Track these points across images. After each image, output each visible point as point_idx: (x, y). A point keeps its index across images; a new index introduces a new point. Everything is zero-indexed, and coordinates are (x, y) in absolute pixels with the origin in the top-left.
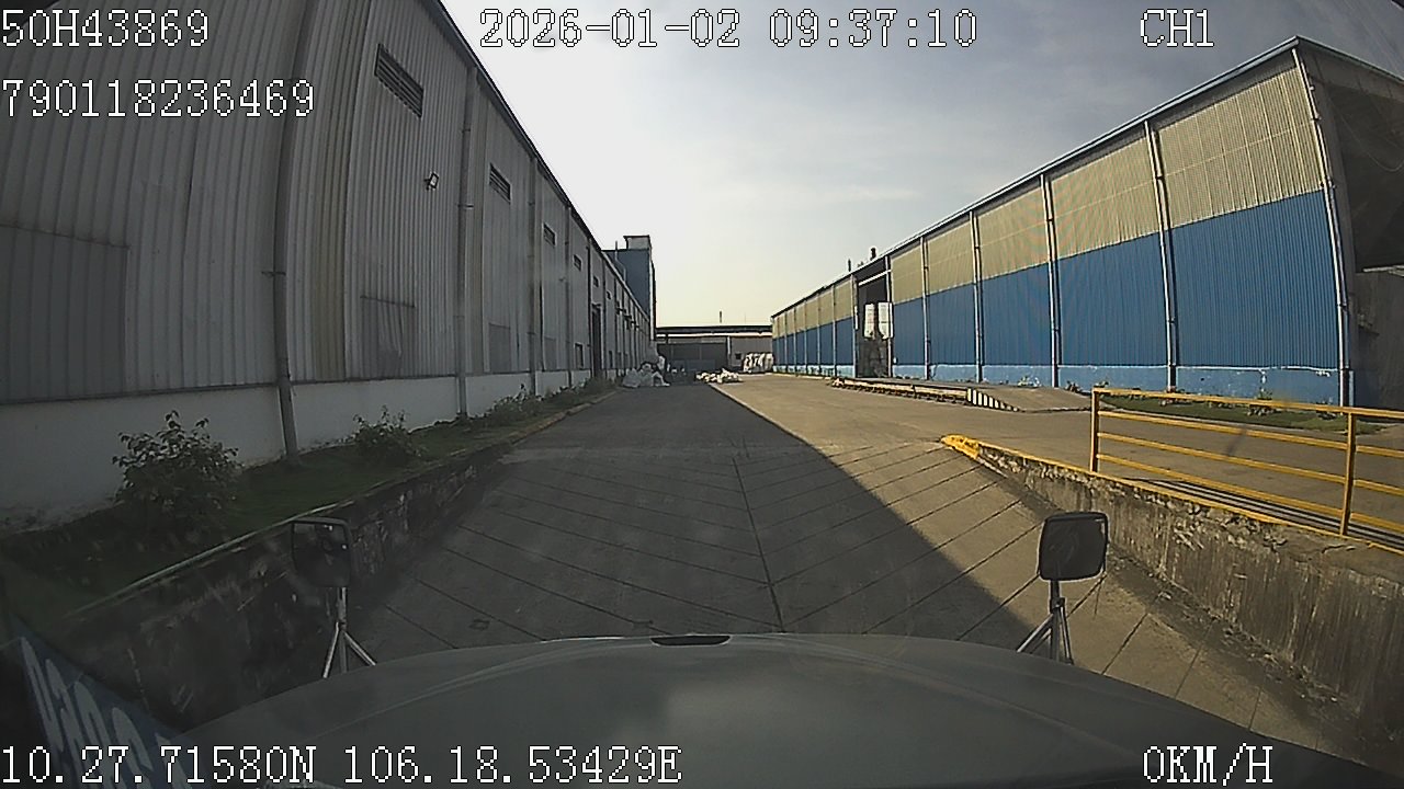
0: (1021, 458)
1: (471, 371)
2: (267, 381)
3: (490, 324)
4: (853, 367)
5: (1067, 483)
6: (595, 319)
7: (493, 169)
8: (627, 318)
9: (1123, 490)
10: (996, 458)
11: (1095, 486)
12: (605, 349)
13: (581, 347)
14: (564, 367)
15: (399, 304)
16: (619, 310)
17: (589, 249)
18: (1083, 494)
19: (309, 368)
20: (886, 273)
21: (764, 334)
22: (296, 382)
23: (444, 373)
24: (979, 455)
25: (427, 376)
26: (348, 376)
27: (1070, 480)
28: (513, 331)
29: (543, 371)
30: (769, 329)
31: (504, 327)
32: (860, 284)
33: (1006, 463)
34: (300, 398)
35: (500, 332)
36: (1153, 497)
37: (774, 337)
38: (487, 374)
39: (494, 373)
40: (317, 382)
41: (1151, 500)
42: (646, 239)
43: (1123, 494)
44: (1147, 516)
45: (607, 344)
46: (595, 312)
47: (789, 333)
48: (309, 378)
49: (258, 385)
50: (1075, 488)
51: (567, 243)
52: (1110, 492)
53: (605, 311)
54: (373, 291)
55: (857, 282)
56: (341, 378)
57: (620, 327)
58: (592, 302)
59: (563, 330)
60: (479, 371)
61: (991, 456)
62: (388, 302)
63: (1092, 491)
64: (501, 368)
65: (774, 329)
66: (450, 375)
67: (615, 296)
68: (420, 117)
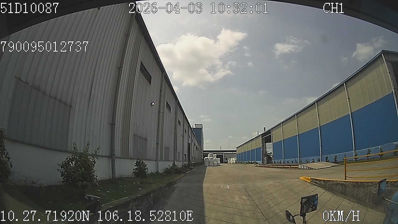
0: (325, 180)
1: (159, 160)
2: (108, 155)
3: (165, 147)
4: (261, 161)
5: (339, 184)
6: (189, 147)
7: (167, 103)
8: (196, 147)
9: (356, 183)
10: (316, 181)
11: (347, 184)
12: (191, 156)
13: (186, 155)
14: (182, 160)
15: (143, 139)
16: (195, 145)
17: (188, 127)
18: (344, 187)
19: (119, 154)
20: (271, 134)
21: (234, 153)
22: (116, 157)
23: (153, 159)
24: (311, 181)
25: (149, 160)
26: (129, 157)
27: (340, 183)
28: (170, 148)
29: (177, 161)
30: (235, 151)
31: (168, 148)
32: (263, 138)
33: (320, 182)
34: (117, 162)
35: (167, 149)
36: (364, 183)
37: (238, 153)
38: (163, 161)
39: (165, 161)
40: (121, 158)
41: (364, 184)
42: (201, 125)
43: (356, 184)
44: (363, 188)
45: (192, 155)
46: (189, 145)
47: (242, 152)
48: (119, 156)
49: (105, 156)
50: (341, 185)
51: (183, 125)
52: (352, 185)
53: (192, 145)
54: (137, 134)
55: (262, 137)
56: (127, 158)
57: (195, 150)
58: (189, 142)
59: (182, 150)
60: (161, 160)
61: (315, 181)
62: (140, 137)
63: (347, 185)
64: (167, 160)
65: (237, 151)
66: (154, 160)
67: (194, 141)
68: (150, 85)
